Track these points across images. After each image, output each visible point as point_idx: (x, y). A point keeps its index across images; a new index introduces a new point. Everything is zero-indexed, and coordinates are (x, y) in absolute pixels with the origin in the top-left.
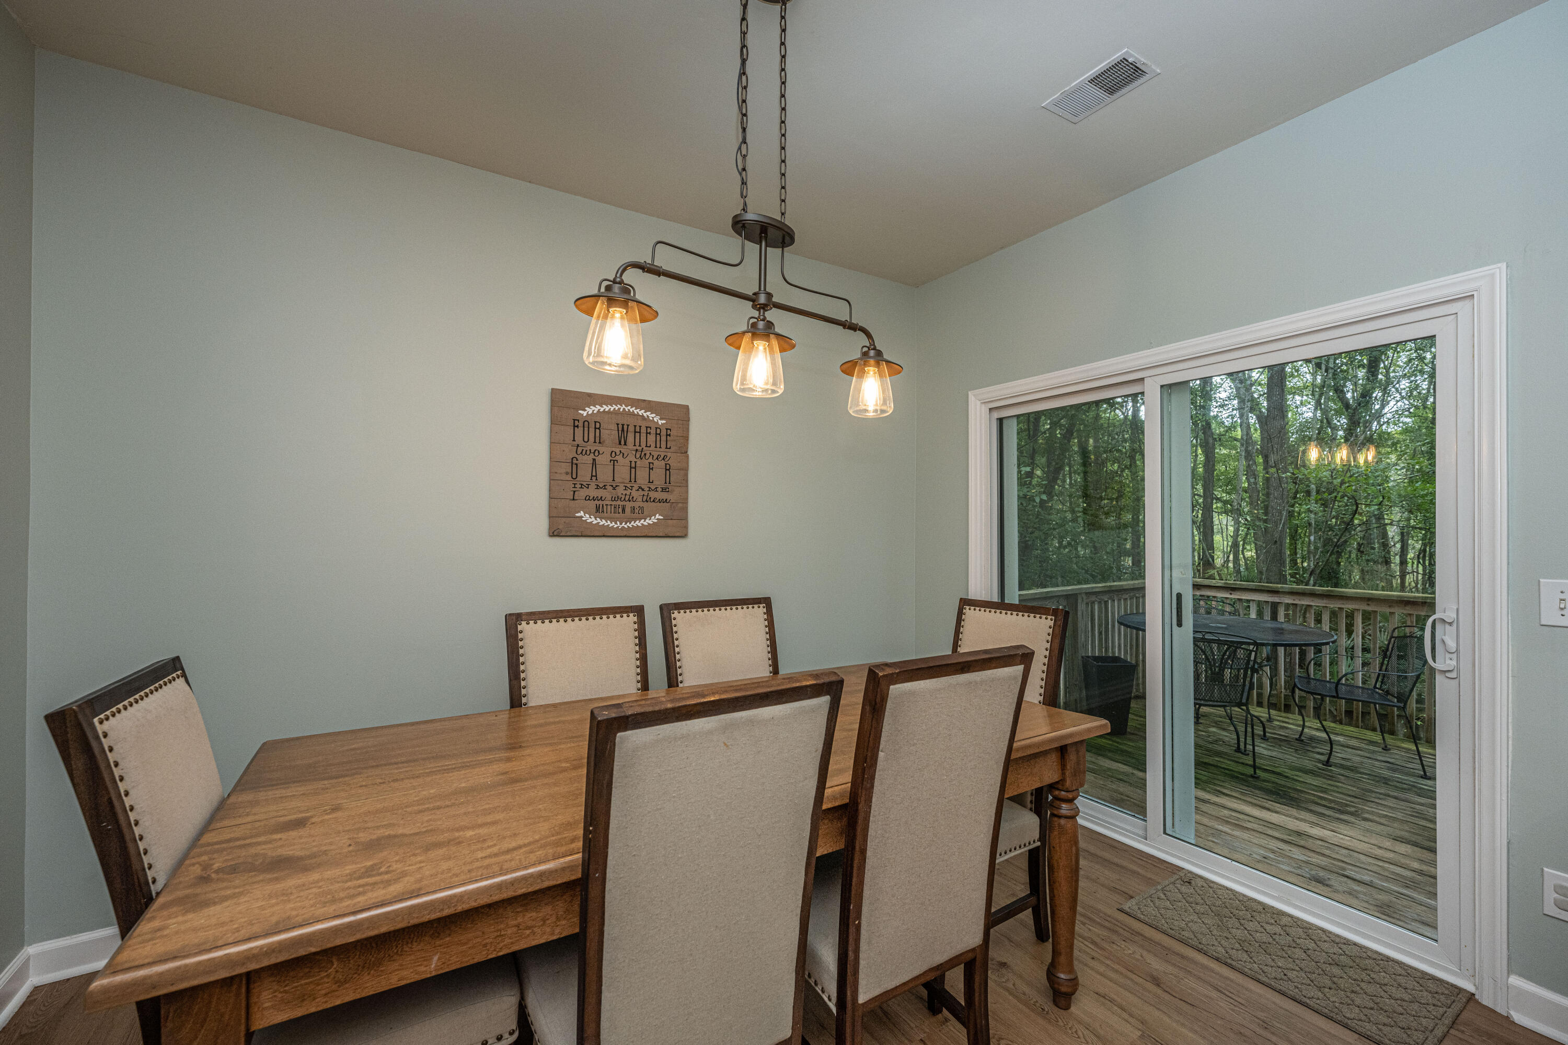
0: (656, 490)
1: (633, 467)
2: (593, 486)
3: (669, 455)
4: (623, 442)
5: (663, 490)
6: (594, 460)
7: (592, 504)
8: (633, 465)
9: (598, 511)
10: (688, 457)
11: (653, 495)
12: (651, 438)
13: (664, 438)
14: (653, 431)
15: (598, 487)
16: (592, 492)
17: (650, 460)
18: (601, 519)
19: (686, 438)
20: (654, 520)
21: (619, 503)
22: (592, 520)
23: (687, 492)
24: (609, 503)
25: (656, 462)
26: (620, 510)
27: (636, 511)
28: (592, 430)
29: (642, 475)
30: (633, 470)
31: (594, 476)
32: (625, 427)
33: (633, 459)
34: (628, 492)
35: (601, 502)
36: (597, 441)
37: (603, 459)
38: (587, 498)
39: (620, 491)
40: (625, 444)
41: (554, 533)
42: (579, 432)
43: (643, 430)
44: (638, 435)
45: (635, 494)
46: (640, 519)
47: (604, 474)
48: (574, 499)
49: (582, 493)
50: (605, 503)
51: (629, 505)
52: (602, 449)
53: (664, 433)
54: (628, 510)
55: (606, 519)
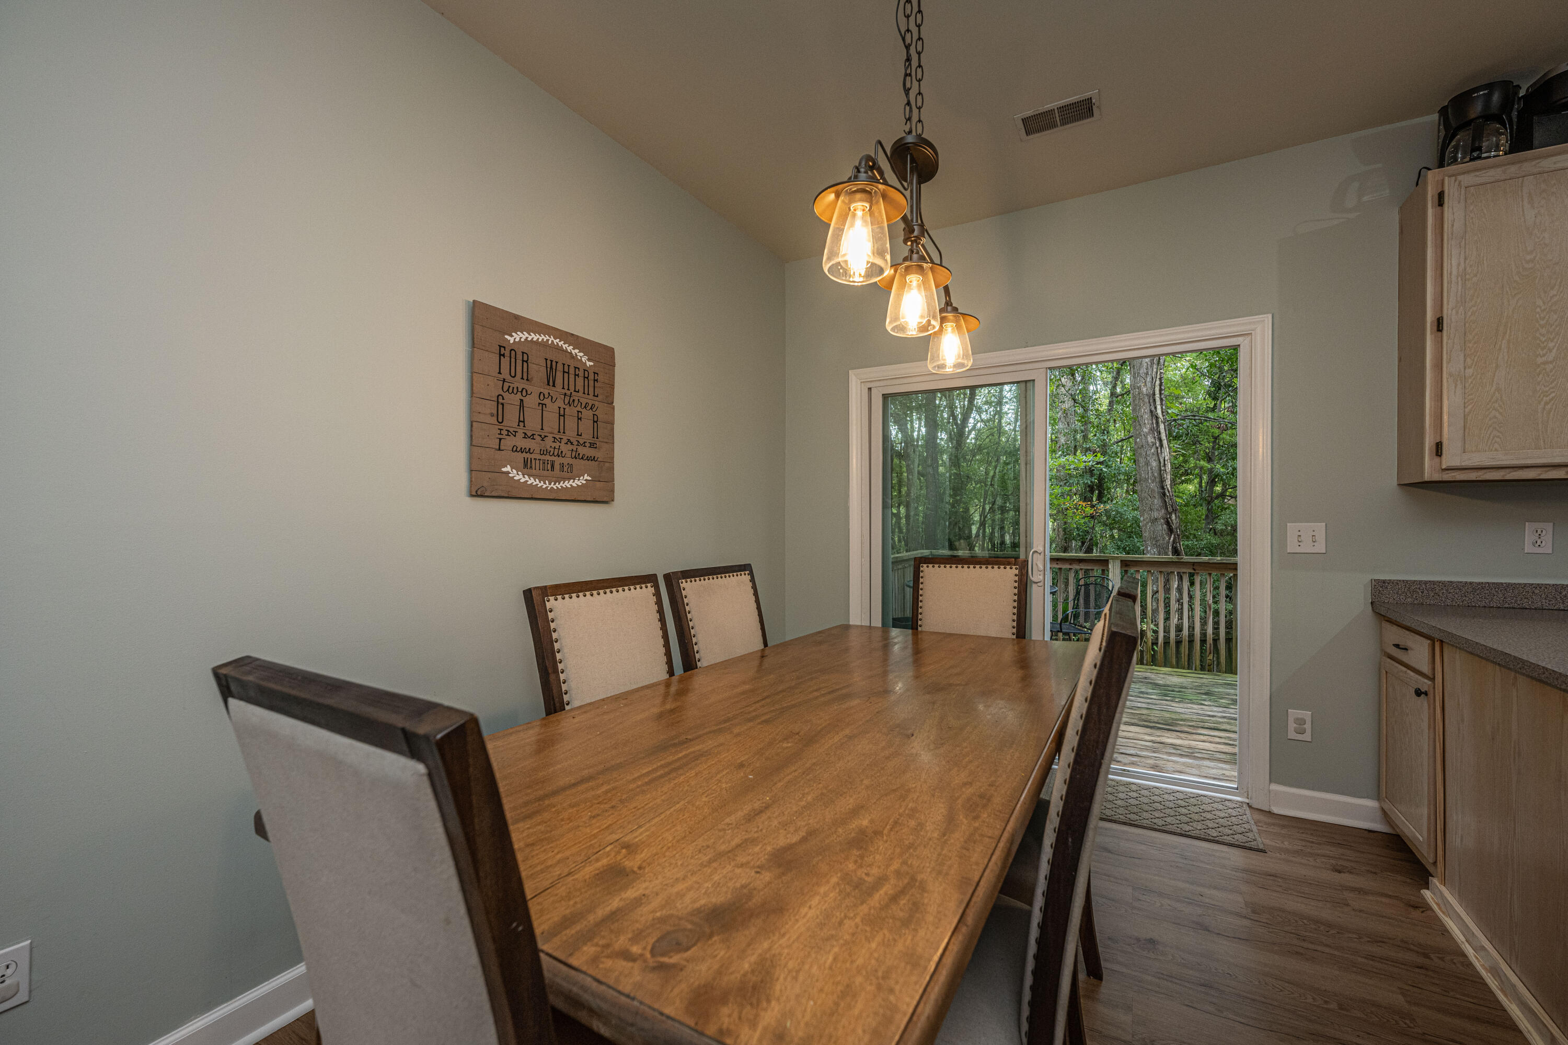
0: (584, 444)
1: (562, 415)
2: (520, 434)
3: (597, 404)
4: (551, 383)
5: (592, 445)
6: (522, 401)
7: (520, 457)
8: (562, 413)
9: (526, 466)
10: (613, 408)
11: (582, 451)
12: (580, 381)
13: (591, 383)
14: (581, 373)
15: (526, 436)
16: (520, 442)
17: (579, 408)
18: (529, 476)
19: (612, 386)
20: (576, 483)
21: (548, 457)
22: (519, 477)
23: (613, 450)
24: (538, 457)
25: (584, 411)
26: (549, 466)
27: (565, 469)
28: (519, 362)
29: (571, 424)
30: (562, 418)
31: (521, 421)
32: (554, 364)
33: (563, 406)
34: (557, 445)
35: (528, 455)
36: (525, 377)
37: (531, 401)
38: (515, 449)
39: (549, 442)
40: (554, 386)
41: (477, 493)
42: (505, 362)
43: (572, 371)
44: (566, 375)
45: (565, 448)
46: (569, 479)
47: (532, 422)
48: (499, 449)
49: (509, 442)
50: (533, 456)
51: (558, 461)
52: (530, 389)
53: (591, 377)
54: (557, 467)
55: (535, 476)
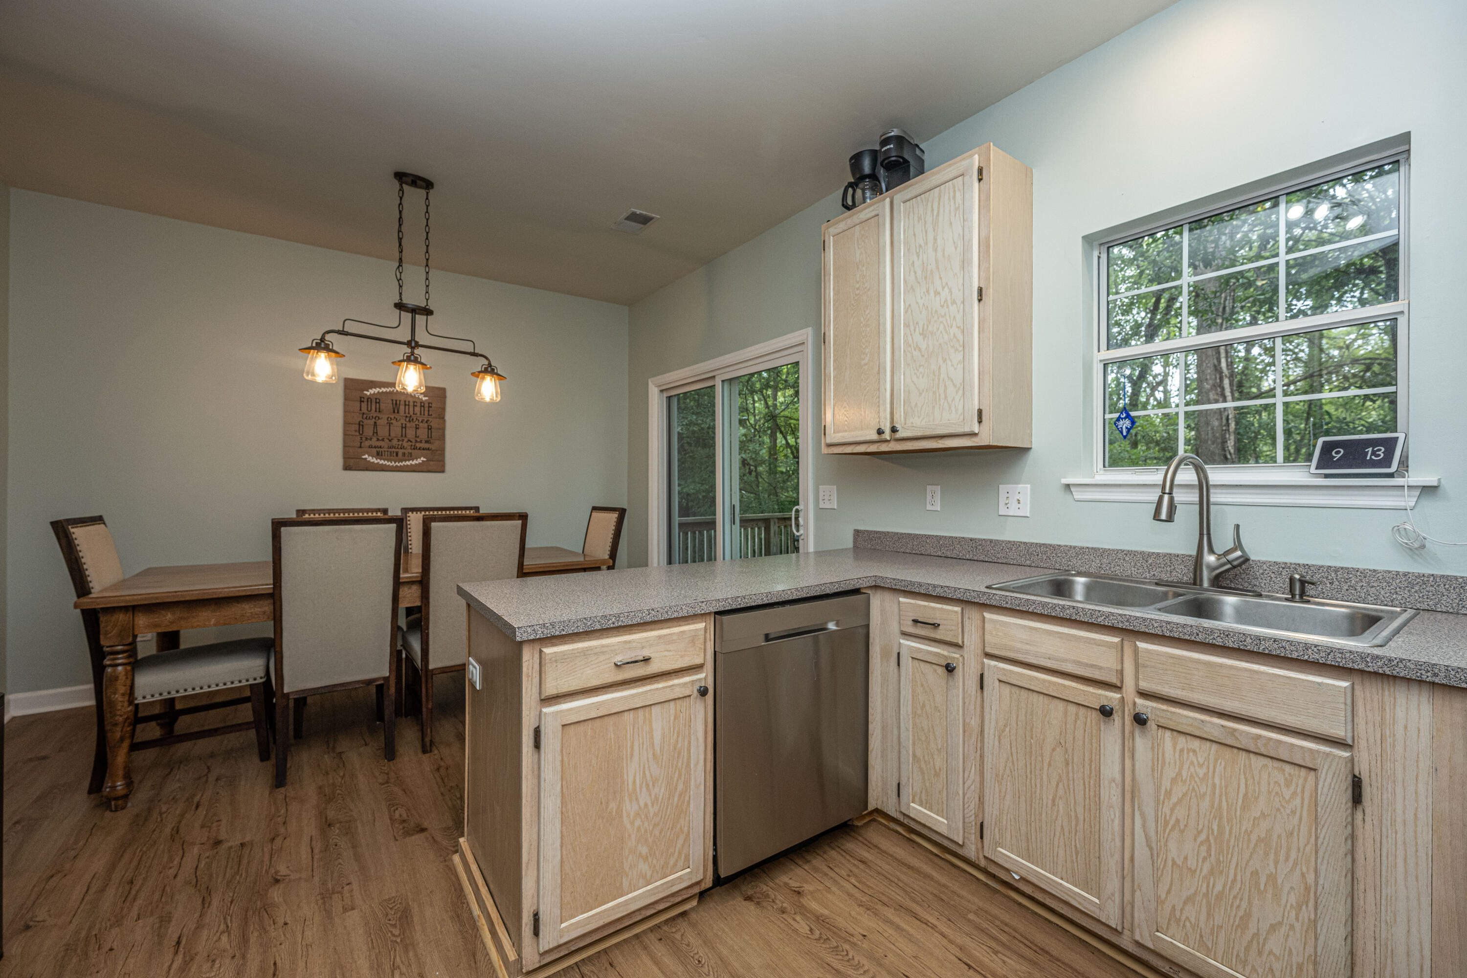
0: (421, 442)
1: (404, 427)
2: (374, 439)
3: (431, 420)
4: (396, 411)
5: (426, 442)
6: (375, 423)
7: (374, 451)
8: (404, 426)
9: (378, 455)
10: (445, 421)
11: (418, 445)
12: (417, 409)
13: (426, 409)
14: (419, 404)
15: (378, 440)
16: (374, 442)
17: (417, 423)
18: (381, 459)
19: (444, 409)
20: (419, 461)
21: (394, 450)
22: (374, 460)
23: (444, 443)
24: (386, 450)
25: (421, 424)
26: (395, 454)
27: (406, 455)
28: (374, 404)
29: (411, 433)
30: (404, 429)
31: (375, 433)
32: (398, 402)
33: (404, 422)
34: (400, 443)
35: (380, 450)
36: (378, 410)
37: (382, 422)
38: (370, 447)
39: (395, 442)
40: (398, 412)
41: (347, 467)
42: (364, 405)
43: (411, 404)
44: (407, 407)
45: (405, 444)
46: (409, 460)
47: (383, 431)
48: (361, 447)
49: (367, 443)
50: (383, 450)
51: (401, 452)
52: (381, 416)
53: (426, 405)
54: (400, 454)
55: (384, 460)
